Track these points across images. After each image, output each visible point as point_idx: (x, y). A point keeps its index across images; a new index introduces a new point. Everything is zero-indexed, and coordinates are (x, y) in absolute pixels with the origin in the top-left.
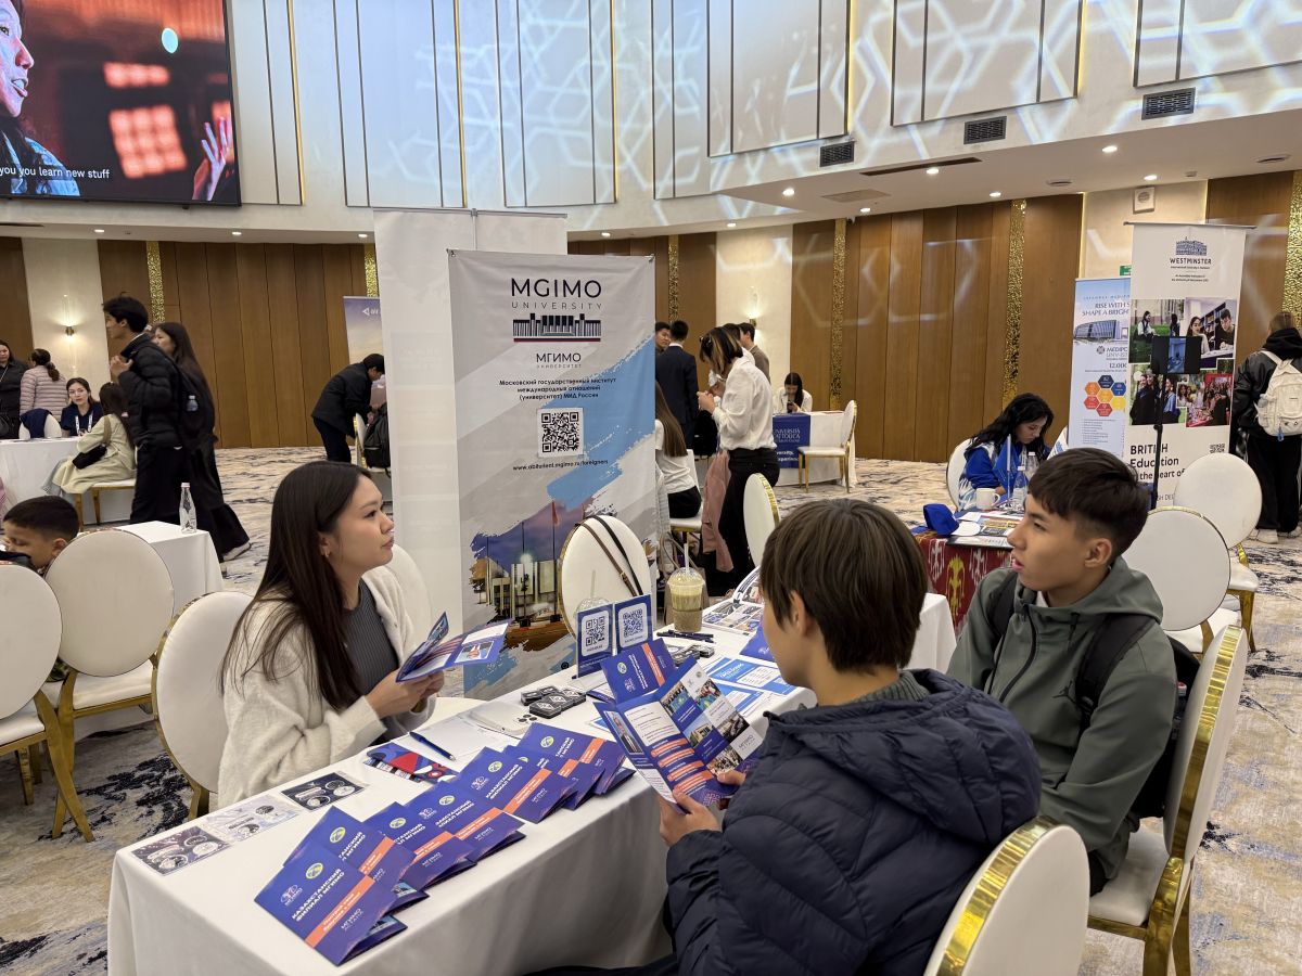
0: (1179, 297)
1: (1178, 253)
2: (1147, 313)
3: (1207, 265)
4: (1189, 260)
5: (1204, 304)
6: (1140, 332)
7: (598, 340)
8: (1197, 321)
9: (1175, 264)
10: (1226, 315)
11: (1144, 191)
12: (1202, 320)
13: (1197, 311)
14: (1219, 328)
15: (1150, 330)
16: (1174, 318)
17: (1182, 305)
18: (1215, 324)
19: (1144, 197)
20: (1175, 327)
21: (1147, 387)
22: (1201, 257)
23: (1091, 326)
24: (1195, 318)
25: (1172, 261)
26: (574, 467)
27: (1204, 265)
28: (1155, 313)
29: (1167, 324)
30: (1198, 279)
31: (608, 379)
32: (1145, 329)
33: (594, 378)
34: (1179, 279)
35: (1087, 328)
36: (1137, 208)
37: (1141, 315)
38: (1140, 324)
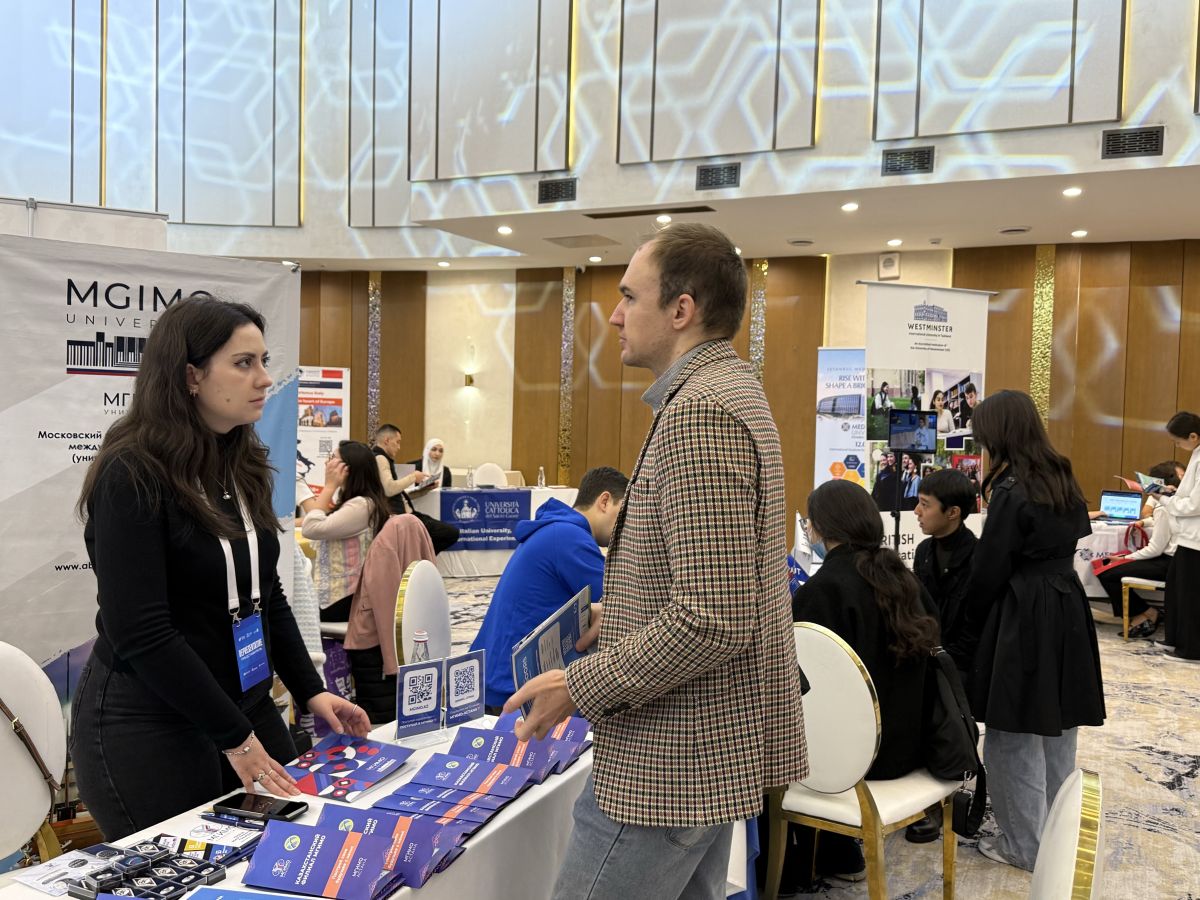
0: (919, 367)
1: (917, 318)
2: (885, 384)
3: (949, 333)
4: (929, 327)
5: (946, 376)
6: (878, 405)
8: (940, 395)
9: (914, 331)
10: (971, 389)
11: (889, 256)
12: (946, 394)
13: (940, 384)
14: (964, 403)
15: (889, 404)
16: (915, 390)
17: (922, 377)
18: (960, 400)
19: (889, 263)
20: (917, 401)
21: (888, 469)
22: (942, 324)
23: (835, 400)
24: (937, 393)
25: (911, 327)
27: (945, 333)
28: (894, 384)
30: (939, 348)
32: (883, 401)
34: (918, 347)
35: (831, 402)
36: (882, 275)
37: (878, 386)
38: (877, 396)
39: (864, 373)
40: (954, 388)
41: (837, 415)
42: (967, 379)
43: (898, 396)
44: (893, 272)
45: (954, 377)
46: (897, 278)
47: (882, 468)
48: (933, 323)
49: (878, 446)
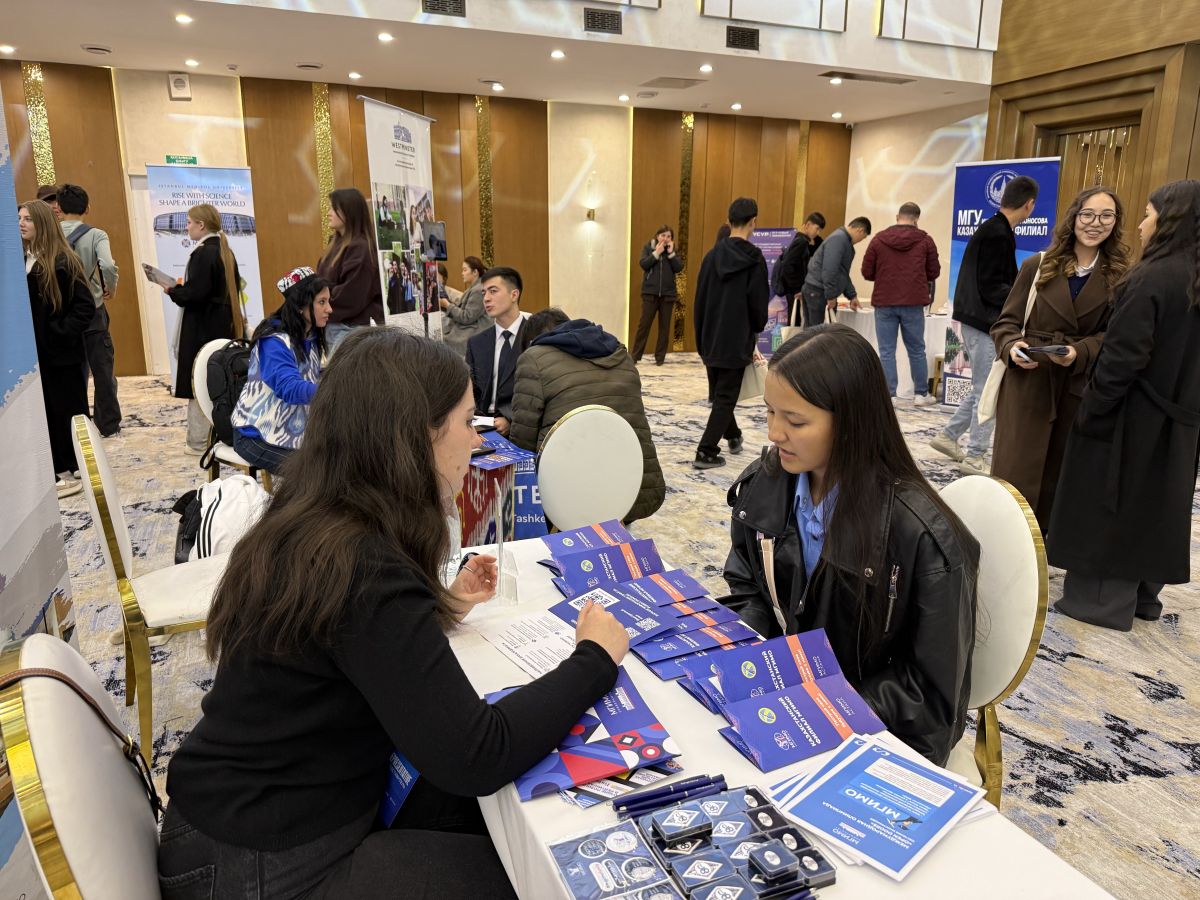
0: (401, 183)
1: (396, 137)
2: (385, 198)
3: (413, 154)
4: (402, 146)
5: (416, 192)
6: (383, 218)
9: (395, 149)
10: (428, 205)
11: (180, 77)
12: (416, 208)
13: (413, 200)
14: (426, 217)
15: (389, 216)
16: (401, 203)
17: (404, 192)
18: (423, 214)
19: (180, 83)
20: (403, 214)
22: (409, 145)
23: (171, 217)
24: (412, 206)
25: (393, 145)
27: (411, 153)
28: (390, 199)
29: (398, 210)
30: (408, 166)
32: (385, 213)
34: (399, 164)
35: (168, 219)
36: (174, 96)
37: (381, 200)
38: (381, 209)
39: (197, 191)
40: (420, 204)
41: (176, 232)
42: (425, 196)
43: (392, 209)
44: (186, 92)
45: (419, 193)
46: (189, 99)
47: (391, 275)
48: (404, 144)
49: (387, 255)
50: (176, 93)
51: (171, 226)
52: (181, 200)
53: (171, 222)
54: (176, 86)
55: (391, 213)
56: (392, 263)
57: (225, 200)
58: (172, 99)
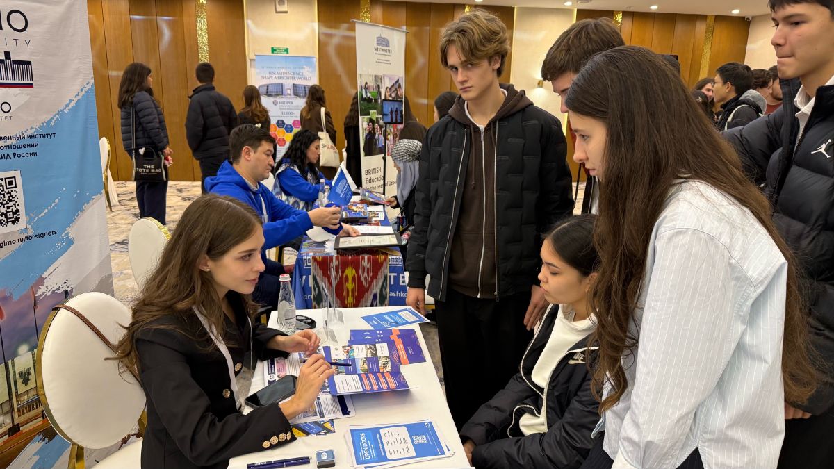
0: (380, 74)
1: (378, 44)
2: (366, 83)
3: (391, 54)
4: (382, 50)
5: (390, 79)
6: (364, 96)
7: (31, 86)
8: (388, 90)
9: (376, 52)
10: (399, 86)
12: (390, 89)
14: (397, 94)
15: (369, 95)
16: (379, 86)
18: (395, 92)
19: (282, 2)
20: (380, 94)
22: (387, 48)
23: (268, 87)
24: (387, 88)
25: (375, 49)
26: (17, 245)
27: (389, 54)
28: (370, 84)
29: (376, 91)
30: (387, 62)
31: (47, 134)
32: (366, 93)
33: (29, 133)
34: (379, 61)
35: (266, 88)
36: (278, 10)
37: (363, 85)
38: (364, 90)
39: (284, 70)
41: (270, 96)
42: (398, 81)
43: (372, 90)
44: (284, 8)
45: (393, 79)
46: (286, 12)
47: (367, 132)
48: (384, 48)
49: (365, 119)
50: (279, 9)
51: (267, 92)
52: (274, 76)
53: (267, 89)
54: (279, 4)
55: (370, 93)
56: (368, 124)
57: (300, 76)
58: (277, 12)
